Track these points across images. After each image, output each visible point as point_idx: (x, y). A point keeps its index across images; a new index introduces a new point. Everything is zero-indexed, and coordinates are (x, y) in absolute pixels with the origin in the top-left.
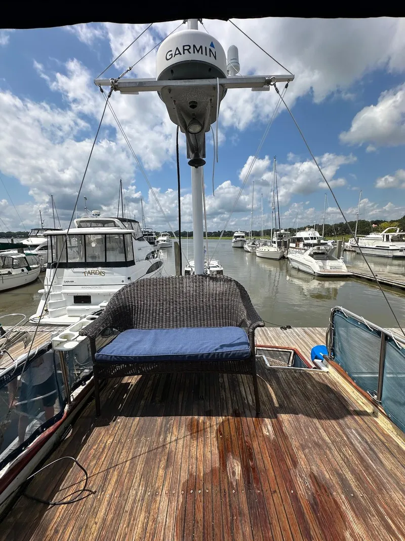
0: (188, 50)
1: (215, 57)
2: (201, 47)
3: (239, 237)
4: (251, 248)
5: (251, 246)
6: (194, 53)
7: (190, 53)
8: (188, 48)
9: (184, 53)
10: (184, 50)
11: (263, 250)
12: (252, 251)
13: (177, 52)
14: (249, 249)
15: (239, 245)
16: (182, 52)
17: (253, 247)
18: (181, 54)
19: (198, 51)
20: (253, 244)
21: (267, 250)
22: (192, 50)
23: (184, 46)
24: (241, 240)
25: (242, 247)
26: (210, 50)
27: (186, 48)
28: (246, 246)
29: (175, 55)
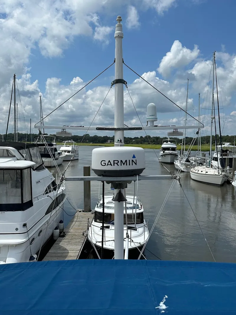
0: (117, 163)
1: (136, 164)
2: (126, 161)
3: (168, 149)
4: (184, 167)
5: (185, 164)
6: (121, 165)
7: (118, 165)
8: (117, 162)
9: (114, 165)
10: (114, 163)
11: (200, 172)
12: (185, 170)
13: (109, 163)
14: (182, 168)
15: (168, 159)
16: (112, 164)
17: (186, 166)
18: (112, 165)
19: (124, 164)
20: (188, 161)
21: (204, 173)
22: (119, 164)
23: (114, 161)
24: (171, 154)
25: (172, 163)
26: (133, 161)
27: (115, 162)
28: (177, 163)
29: (108, 165)
